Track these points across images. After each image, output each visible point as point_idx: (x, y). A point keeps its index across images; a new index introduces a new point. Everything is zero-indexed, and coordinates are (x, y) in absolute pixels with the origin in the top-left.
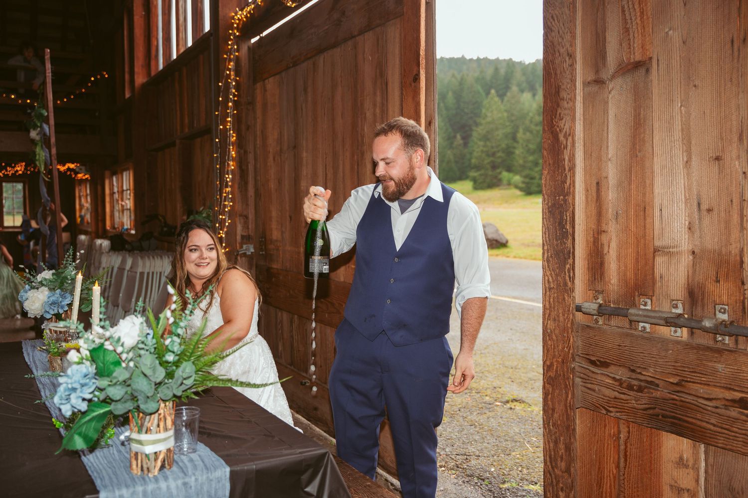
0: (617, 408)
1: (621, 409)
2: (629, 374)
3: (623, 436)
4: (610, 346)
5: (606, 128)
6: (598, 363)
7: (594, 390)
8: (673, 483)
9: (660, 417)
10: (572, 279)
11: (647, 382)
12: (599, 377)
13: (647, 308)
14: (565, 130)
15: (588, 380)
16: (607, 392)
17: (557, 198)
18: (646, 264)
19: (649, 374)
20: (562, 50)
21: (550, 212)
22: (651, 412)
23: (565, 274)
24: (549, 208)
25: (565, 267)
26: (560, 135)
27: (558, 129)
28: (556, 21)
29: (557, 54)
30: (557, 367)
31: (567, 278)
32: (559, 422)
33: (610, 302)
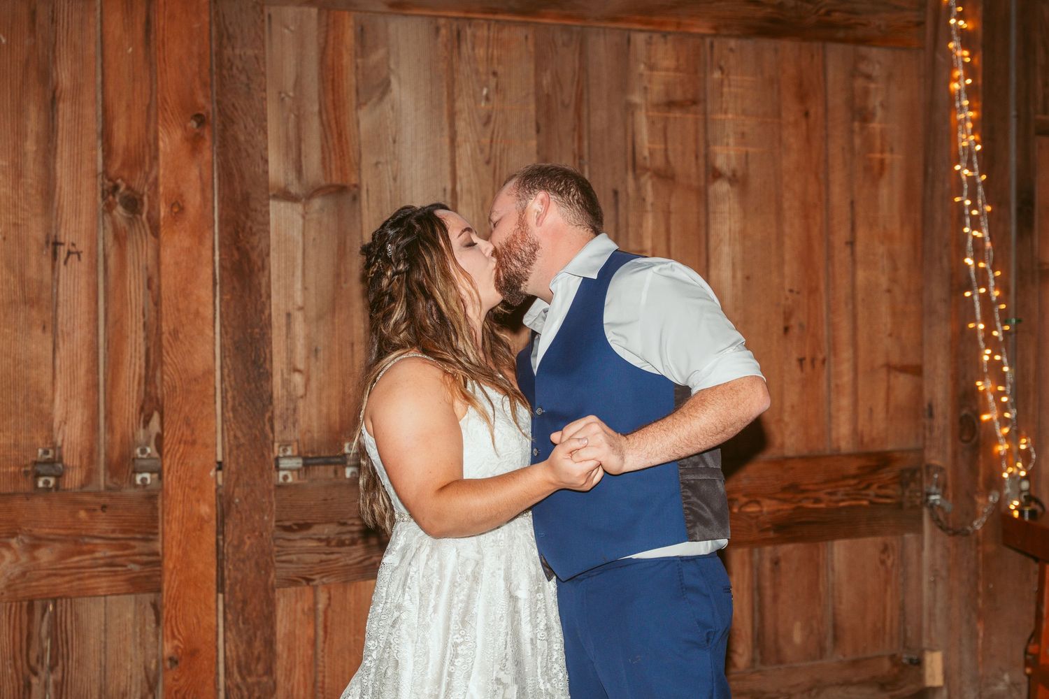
0: (321, 573)
1: (328, 572)
2: (339, 529)
3: (321, 606)
4: (312, 503)
6: (295, 527)
7: (290, 562)
10: (273, 429)
11: (361, 532)
12: (299, 544)
14: (260, 248)
15: (282, 551)
16: (308, 558)
17: (249, 331)
20: (250, 150)
21: (237, 348)
22: (364, 563)
23: (265, 425)
24: (234, 343)
25: (263, 415)
26: (252, 253)
27: (248, 246)
28: (240, 113)
29: (244, 154)
30: (252, 544)
31: (267, 428)
32: (254, 614)
33: (308, 452)
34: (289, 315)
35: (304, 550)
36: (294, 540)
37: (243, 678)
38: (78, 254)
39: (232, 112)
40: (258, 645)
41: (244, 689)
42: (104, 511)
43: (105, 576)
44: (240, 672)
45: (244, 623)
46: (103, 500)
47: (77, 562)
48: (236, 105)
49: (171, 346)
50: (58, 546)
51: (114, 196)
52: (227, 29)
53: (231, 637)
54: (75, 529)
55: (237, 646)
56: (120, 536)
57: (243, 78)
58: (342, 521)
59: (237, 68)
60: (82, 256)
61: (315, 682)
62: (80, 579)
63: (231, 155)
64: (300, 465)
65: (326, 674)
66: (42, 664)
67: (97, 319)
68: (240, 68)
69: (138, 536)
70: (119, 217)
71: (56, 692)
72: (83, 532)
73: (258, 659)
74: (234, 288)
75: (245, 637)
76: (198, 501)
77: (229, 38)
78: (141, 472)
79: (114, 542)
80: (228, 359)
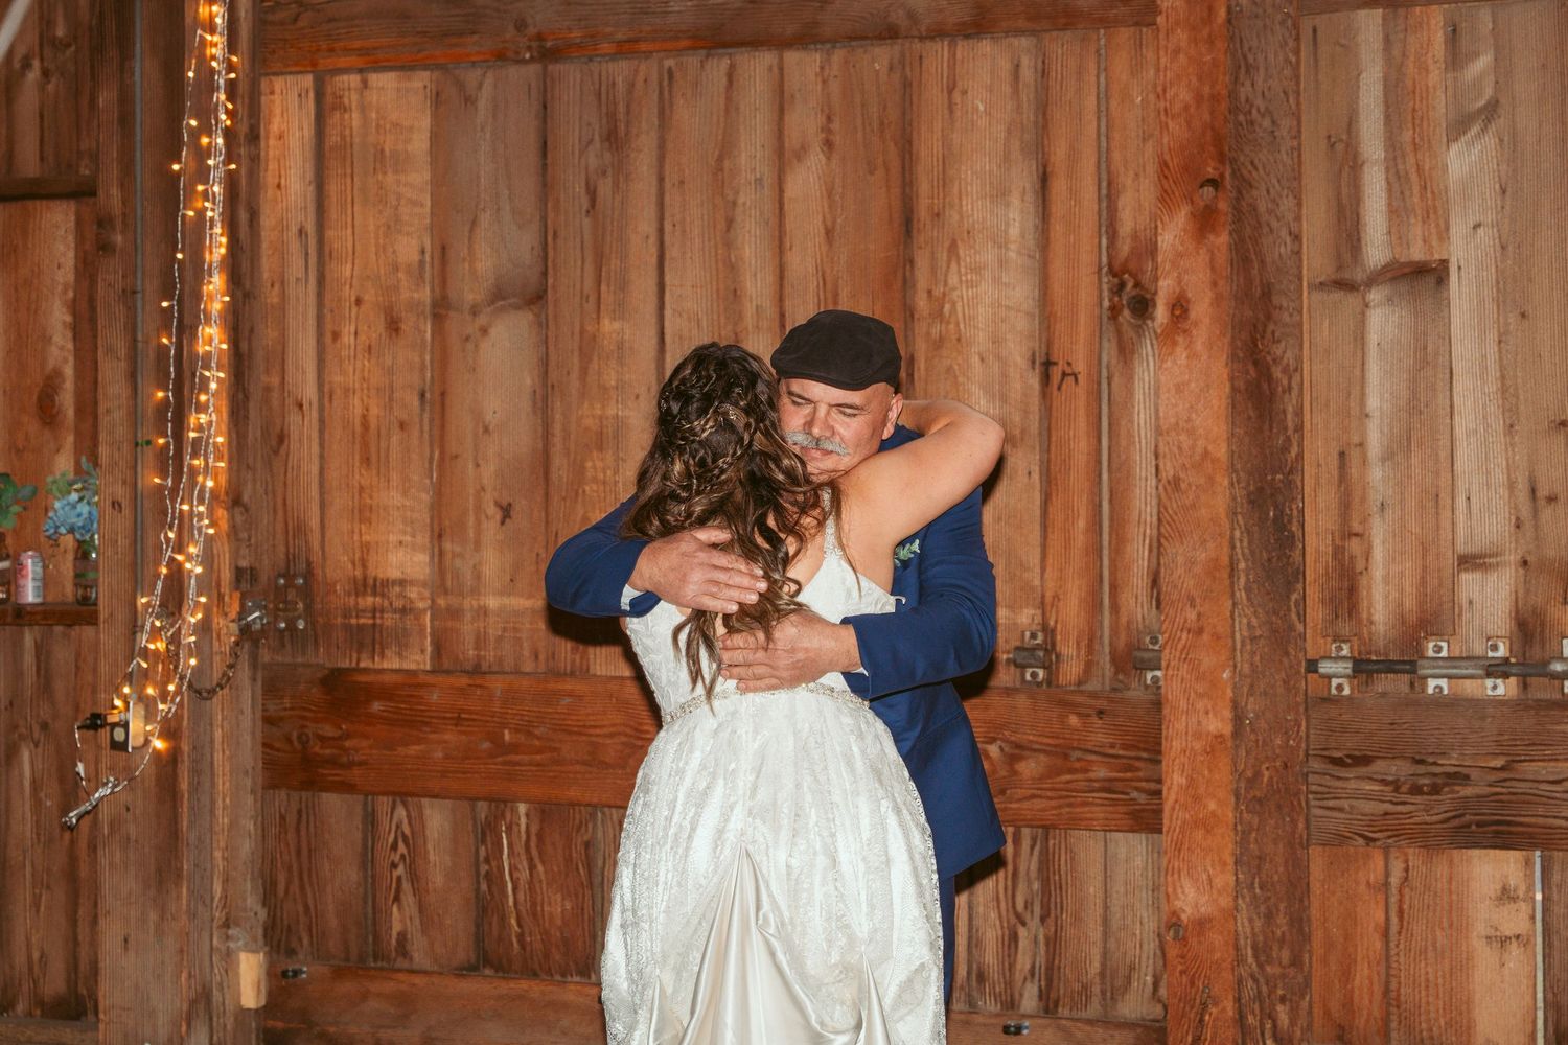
0: (1387, 830)
1: (1396, 830)
2: (1413, 768)
3: (1394, 880)
4: (1374, 727)
5: (1359, 363)
6: (1349, 761)
7: (1341, 810)
8: (1492, 933)
9: (1474, 827)
10: (1302, 618)
11: (1448, 775)
12: (1352, 784)
13: (1441, 655)
14: (1285, 360)
15: (1329, 793)
16: (1368, 807)
17: (1269, 477)
18: (1440, 585)
19: (1449, 763)
20: (1275, 224)
21: (1251, 502)
22: (1456, 822)
23: (1289, 610)
24: (1249, 495)
25: (1288, 597)
26: (1273, 369)
27: (1269, 359)
28: (1261, 172)
29: (1265, 230)
30: (1271, 778)
31: (1294, 616)
32: (1276, 878)
33: (1369, 653)
34: (1342, 454)
35: (1362, 794)
36: (1347, 779)
37: (1261, 966)
38: (1075, 376)
39: (1250, 172)
40: (1282, 920)
41: (1262, 980)
42: (1101, 718)
43: (1102, 805)
44: (1256, 956)
45: (1261, 888)
46: (1102, 704)
47: (1068, 782)
48: (1256, 161)
49: (1170, 499)
50: (1042, 757)
51: (1120, 296)
52: (1245, 57)
53: (1244, 906)
54: (1064, 738)
55: (1251, 920)
56: (1121, 753)
57: (1267, 123)
58: (1417, 757)
59: (1259, 111)
60: (1079, 377)
61: (1386, 991)
62: (1070, 805)
63: (1248, 231)
64: (1349, 671)
65: (1402, 979)
66: (1032, 912)
67: (1099, 462)
68: (1262, 110)
69: (1144, 755)
70: (1125, 324)
71: (1047, 951)
72: (1075, 744)
73: (1282, 941)
74: (1250, 418)
75: (1262, 909)
76: (1207, 713)
77: (1248, 71)
78: (1152, 670)
79: (1113, 760)
80: (1240, 518)
